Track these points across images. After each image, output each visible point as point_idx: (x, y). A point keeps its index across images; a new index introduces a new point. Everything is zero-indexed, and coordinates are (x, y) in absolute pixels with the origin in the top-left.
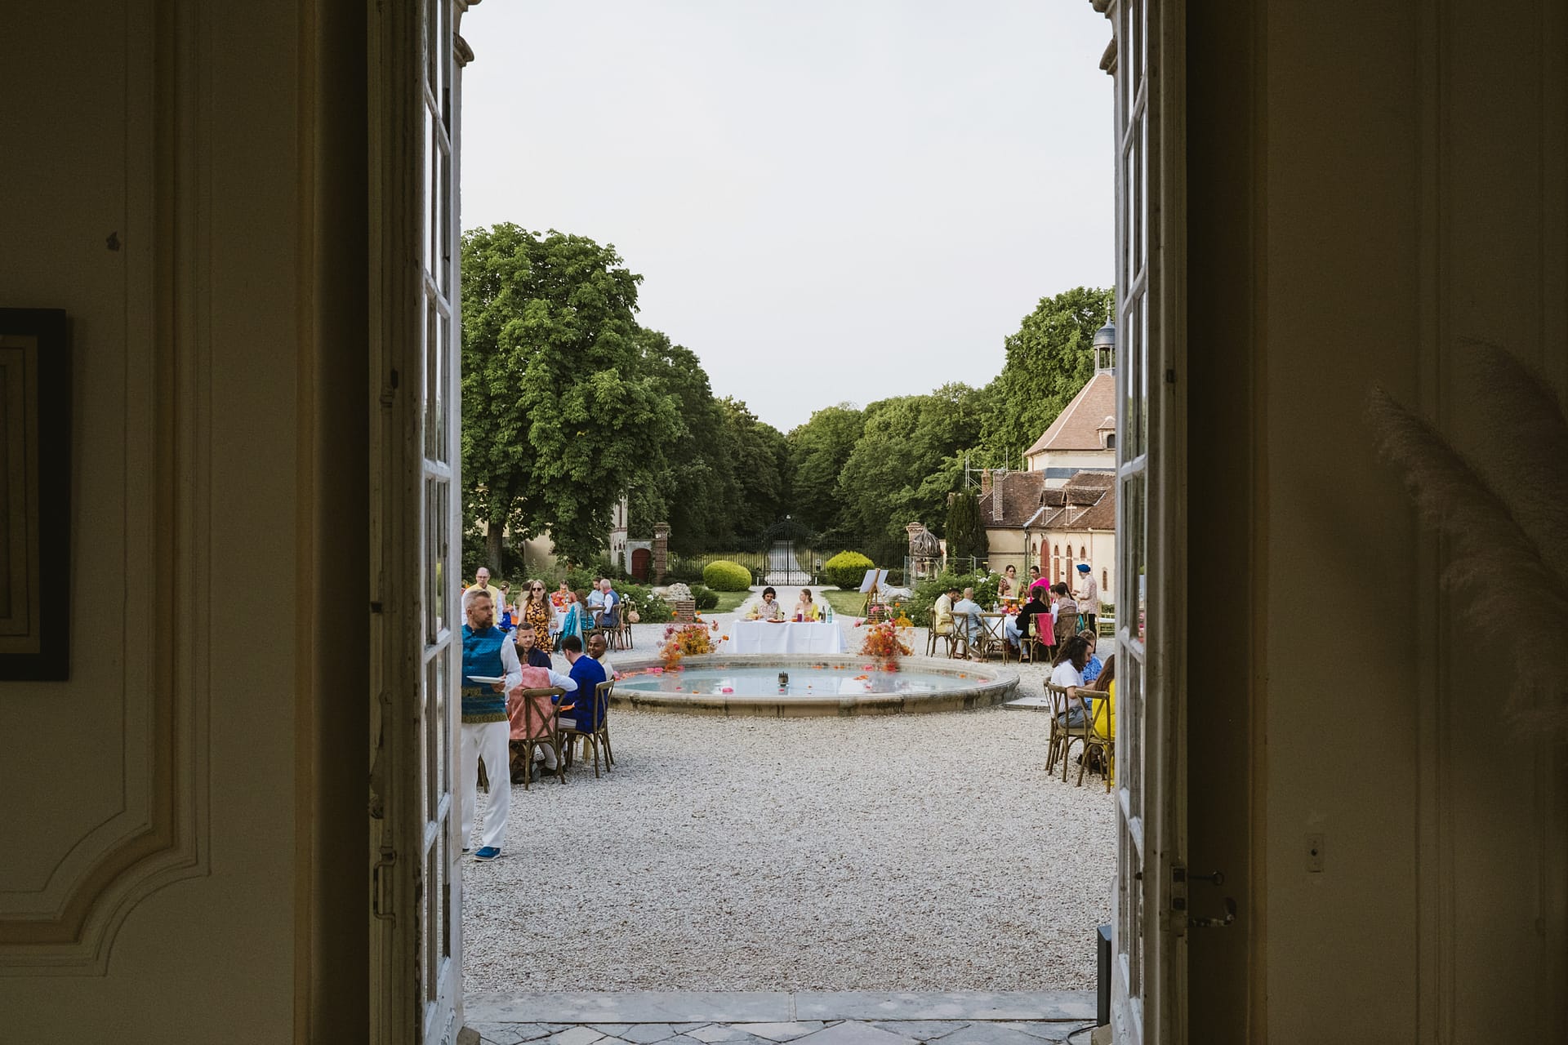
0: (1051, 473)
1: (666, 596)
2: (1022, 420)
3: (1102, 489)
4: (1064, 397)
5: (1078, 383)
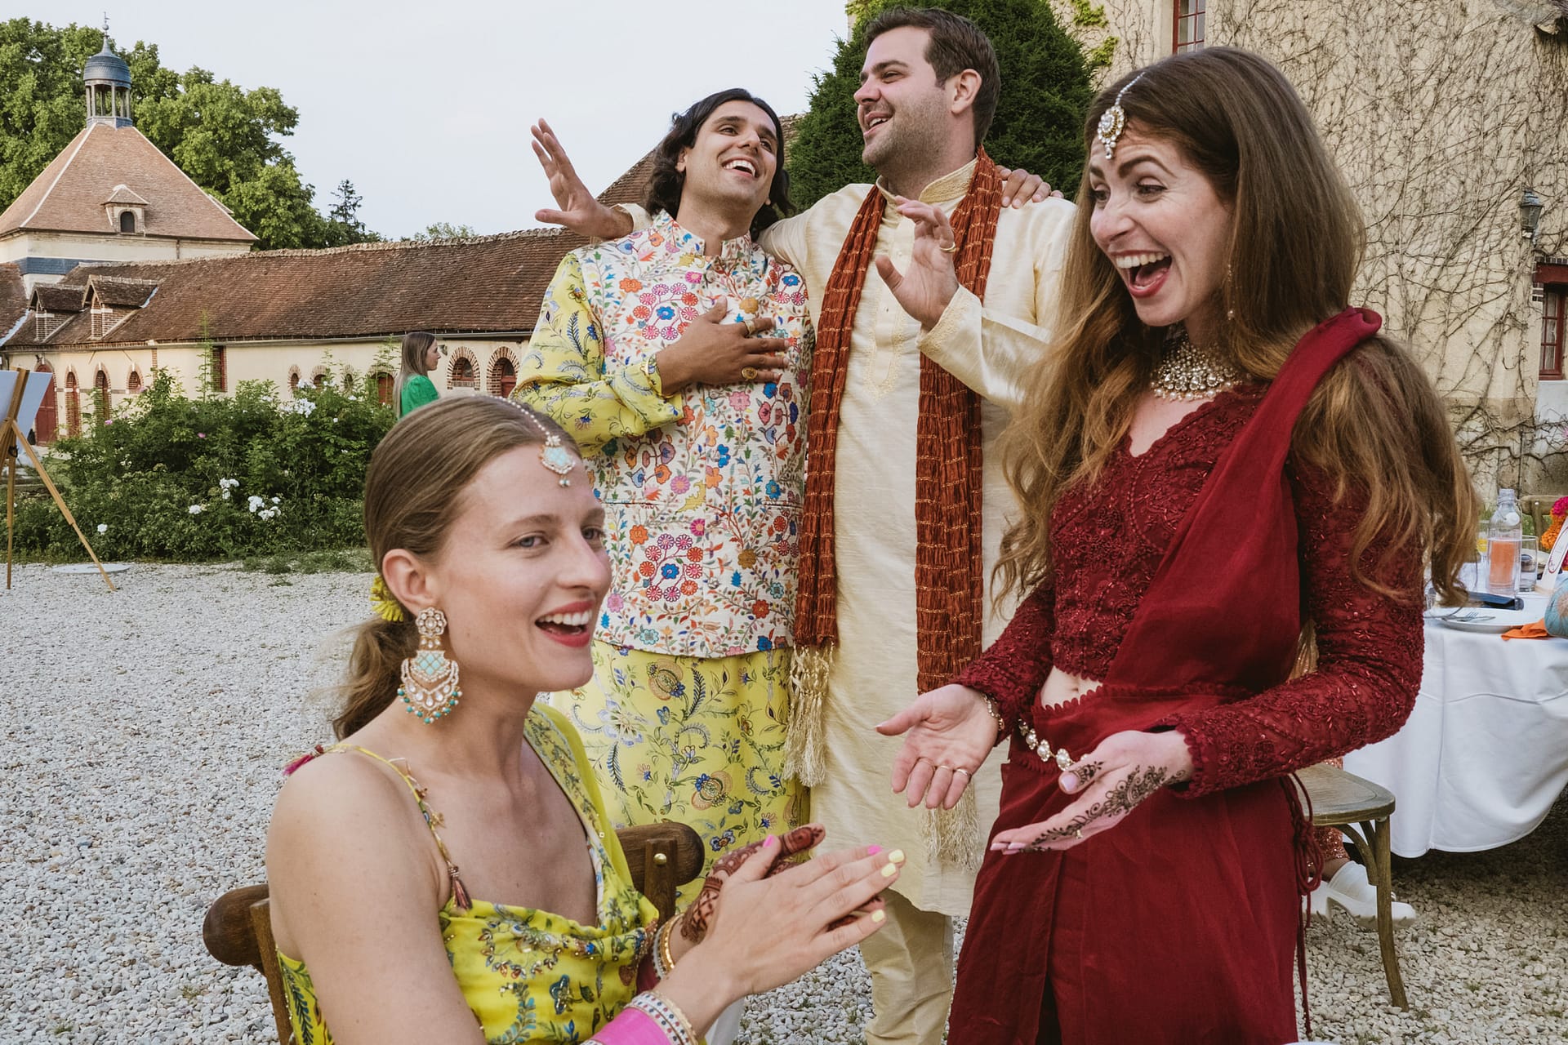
3: (150, 282)
4: (20, 166)
5: (40, 148)
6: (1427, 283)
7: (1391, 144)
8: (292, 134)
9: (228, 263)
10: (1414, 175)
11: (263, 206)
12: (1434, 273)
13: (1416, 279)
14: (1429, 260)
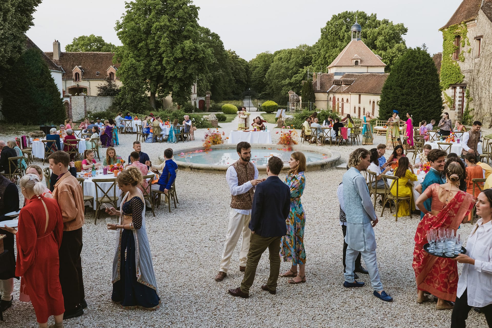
0: (336, 74)
1: (208, 118)
2: (326, 56)
3: (354, 79)
4: (340, 49)
5: (344, 44)
8: (406, 34)
11: (395, 55)
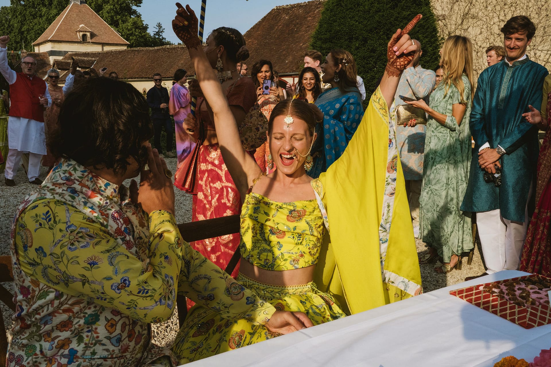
0: (52, 53)
2: (23, 30)
3: (94, 59)
4: (47, 18)
5: (54, 12)
6: (545, 60)
7: (534, 10)
8: (140, 6)
9: (120, 52)
10: (542, 22)
11: (131, 32)
12: (547, 56)
13: (541, 59)
14: (546, 52)
